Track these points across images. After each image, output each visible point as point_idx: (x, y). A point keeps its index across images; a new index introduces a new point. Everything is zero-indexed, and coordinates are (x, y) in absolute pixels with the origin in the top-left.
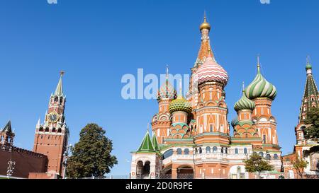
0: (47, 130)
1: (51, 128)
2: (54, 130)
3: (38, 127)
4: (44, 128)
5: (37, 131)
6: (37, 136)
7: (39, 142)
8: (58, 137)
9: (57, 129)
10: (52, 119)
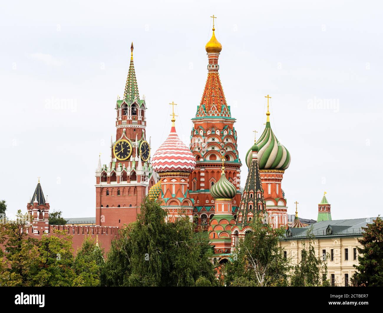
0: (114, 177)
2: (124, 177)
3: (100, 175)
4: (109, 174)
5: (98, 182)
6: (100, 191)
7: (104, 203)
8: (132, 189)
9: (129, 174)
10: (122, 154)
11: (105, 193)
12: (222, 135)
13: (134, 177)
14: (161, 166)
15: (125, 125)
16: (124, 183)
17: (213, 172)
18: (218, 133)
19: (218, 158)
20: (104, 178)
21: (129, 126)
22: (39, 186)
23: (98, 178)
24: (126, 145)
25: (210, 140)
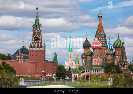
1: (36, 46)
4: (33, 46)
9: (39, 46)
10: (36, 40)
13: (41, 47)
16: (38, 49)
18: (104, 38)
19: (104, 45)
20: (31, 47)
23: (29, 47)
25: (102, 40)
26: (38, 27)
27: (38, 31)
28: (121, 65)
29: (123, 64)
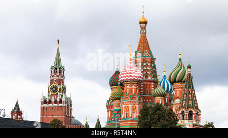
0: (50, 102)
1: (53, 100)
2: (56, 102)
3: (43, 101)
4: (47, 100)
5: (42, 104)
6: (43, 109)
7: (45, 114)
8: (60, 108)
9: (58, 100)
10: (54, 91)
11: (45, 110)
12: (151, 66)
13: (61, 102)
14: (124, 78)
15: (55, 78)
16: (56, 105)
17: (147, 85)
18: (149, 64)
19: (149, 78)
20: (45, 102)
21: (58, 78)
22: (17, 102)
23: (42, 102)
24: (56, 87)
25: (145, 68)
26: (58, 70)
27: (58, 76)
28: (183, 116)
29: (186, 112)
